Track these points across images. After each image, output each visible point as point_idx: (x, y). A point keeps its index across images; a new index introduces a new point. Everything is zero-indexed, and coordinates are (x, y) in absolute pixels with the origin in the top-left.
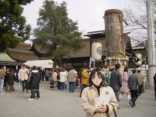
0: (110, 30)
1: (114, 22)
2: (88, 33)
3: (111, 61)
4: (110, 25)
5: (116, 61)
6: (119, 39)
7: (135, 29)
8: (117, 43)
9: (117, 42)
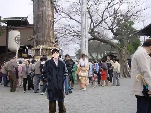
0: (41, 15)
1: (45, 6)
2: (4, 18)
3: (41, 50)
4: (41, 9)
5: (47, 50)
6: (51, 26)
7: (61, 18)
8: (48, 30)
9: (48, 28)
